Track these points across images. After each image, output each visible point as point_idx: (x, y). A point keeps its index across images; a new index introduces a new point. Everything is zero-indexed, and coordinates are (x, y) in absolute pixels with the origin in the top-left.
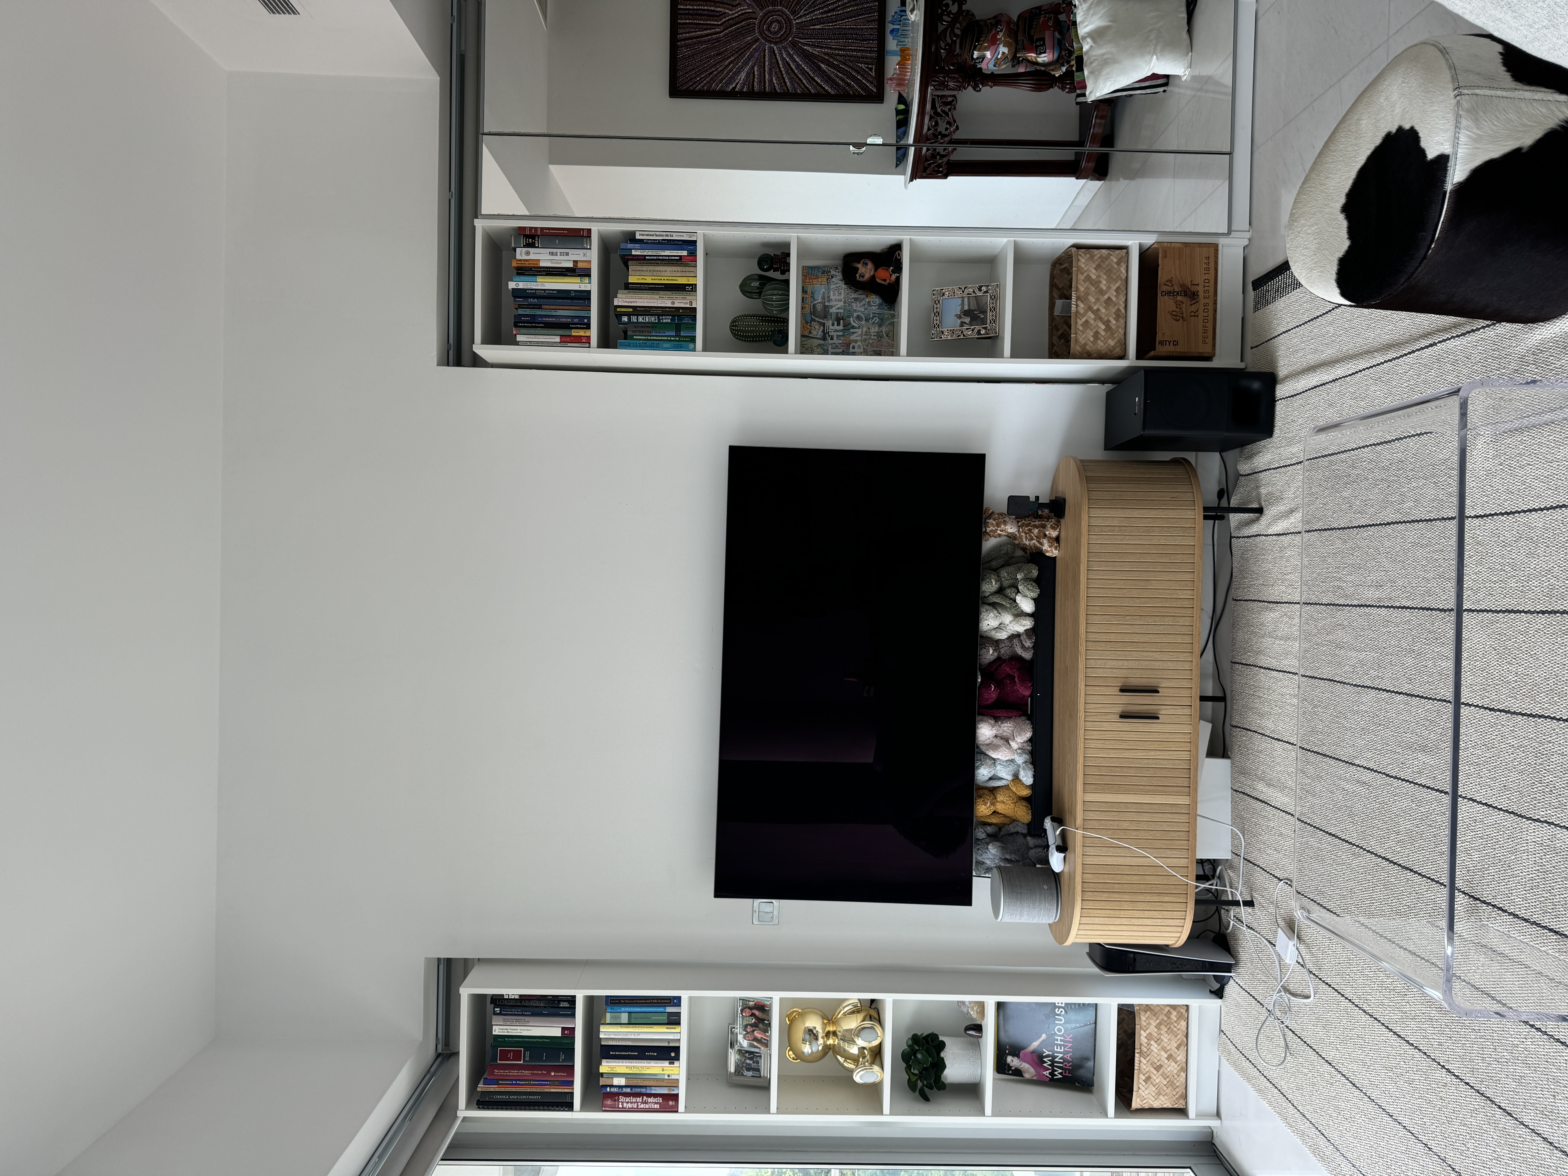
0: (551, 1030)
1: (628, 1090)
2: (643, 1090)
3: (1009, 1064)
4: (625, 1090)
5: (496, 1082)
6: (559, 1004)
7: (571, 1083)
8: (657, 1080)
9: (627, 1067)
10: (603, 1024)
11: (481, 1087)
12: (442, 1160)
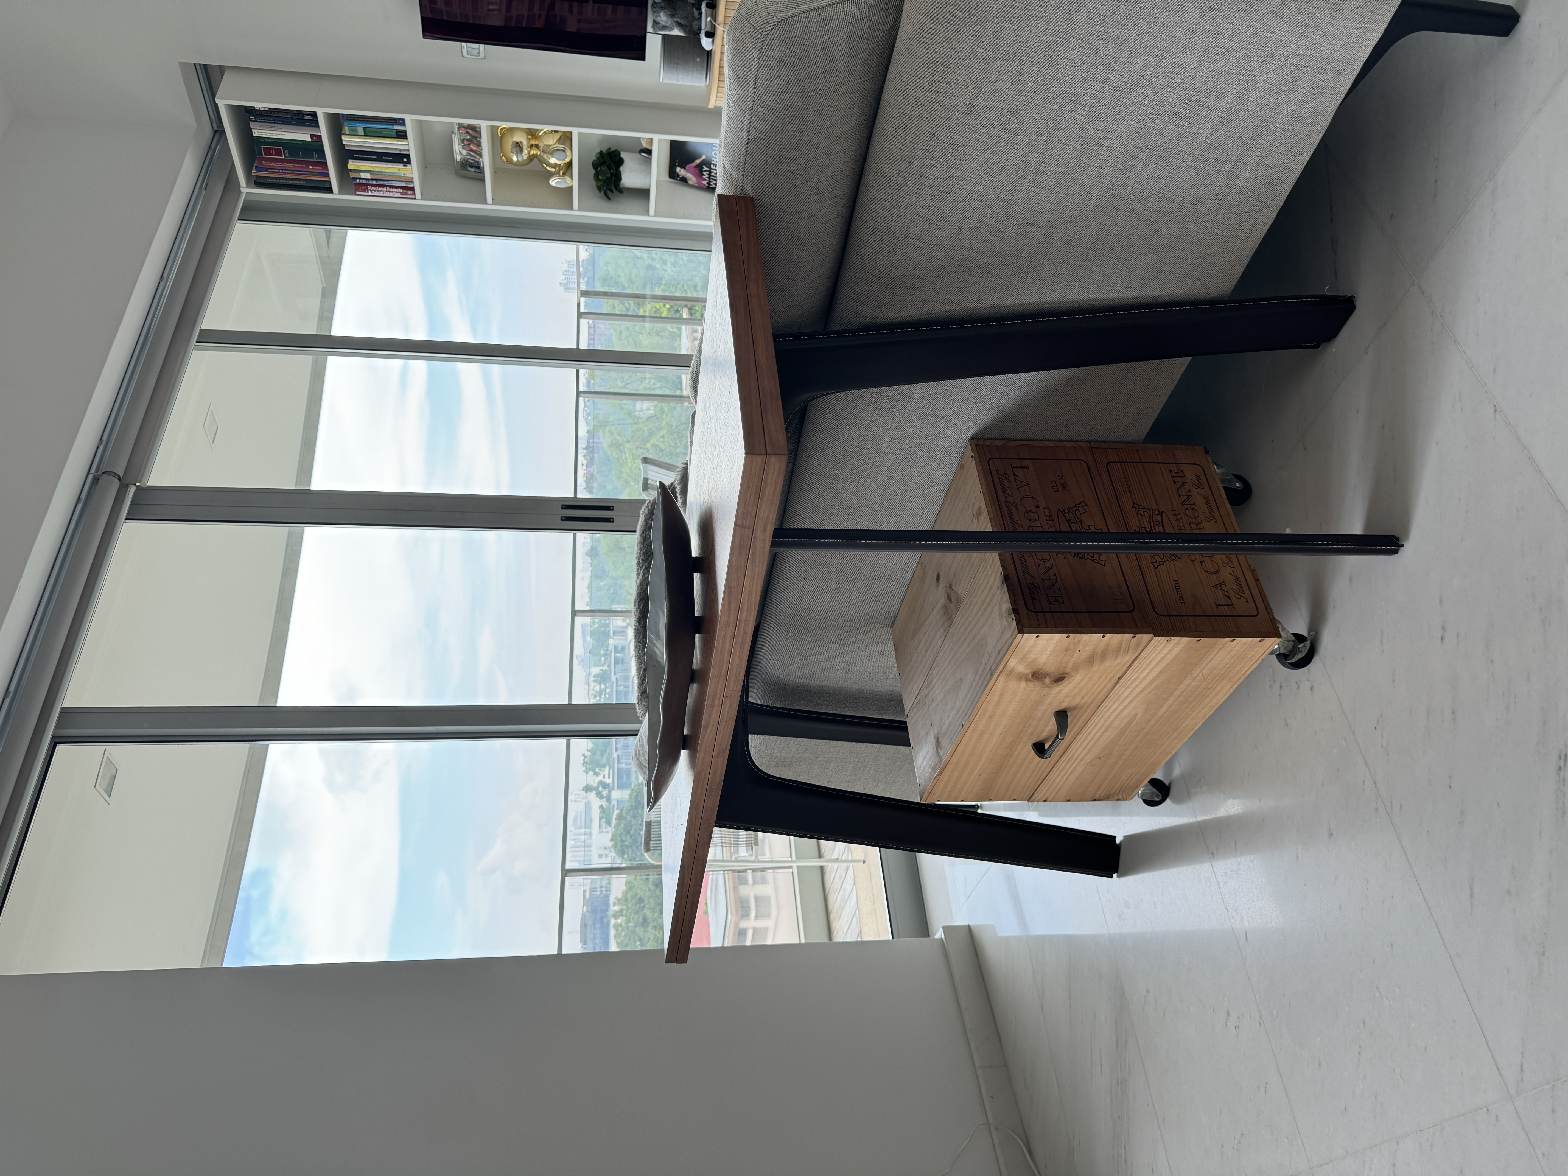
0: (303, 136)
1: (374, 182)
2: (386, 183)
3: (677, 174)
4: (371, 182)
5: (266, 170)
6: (304, 117)
7: (327, 175)
8: (396, 176)
9: (370, 166)
10: (343, 134)
11: (254, 172)
12: (239, 220)
